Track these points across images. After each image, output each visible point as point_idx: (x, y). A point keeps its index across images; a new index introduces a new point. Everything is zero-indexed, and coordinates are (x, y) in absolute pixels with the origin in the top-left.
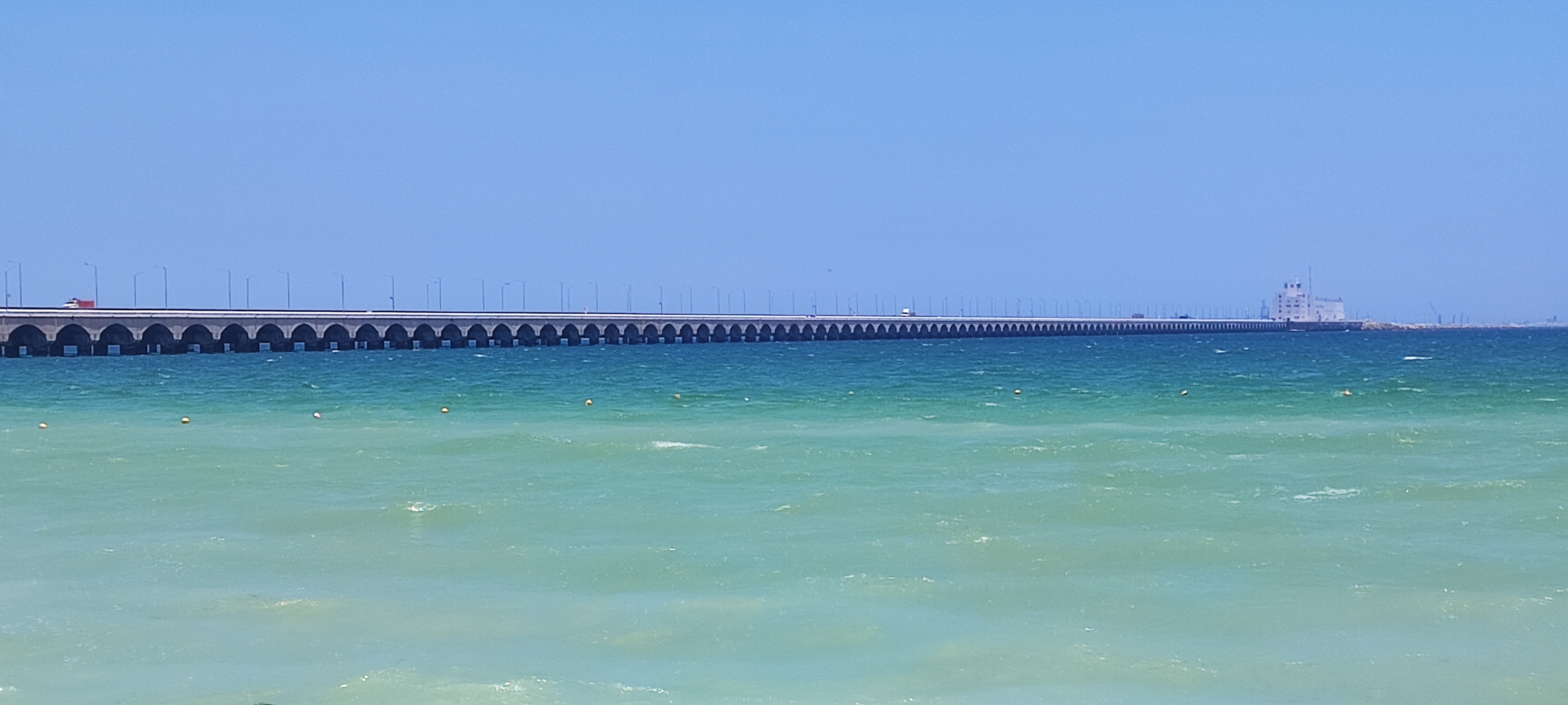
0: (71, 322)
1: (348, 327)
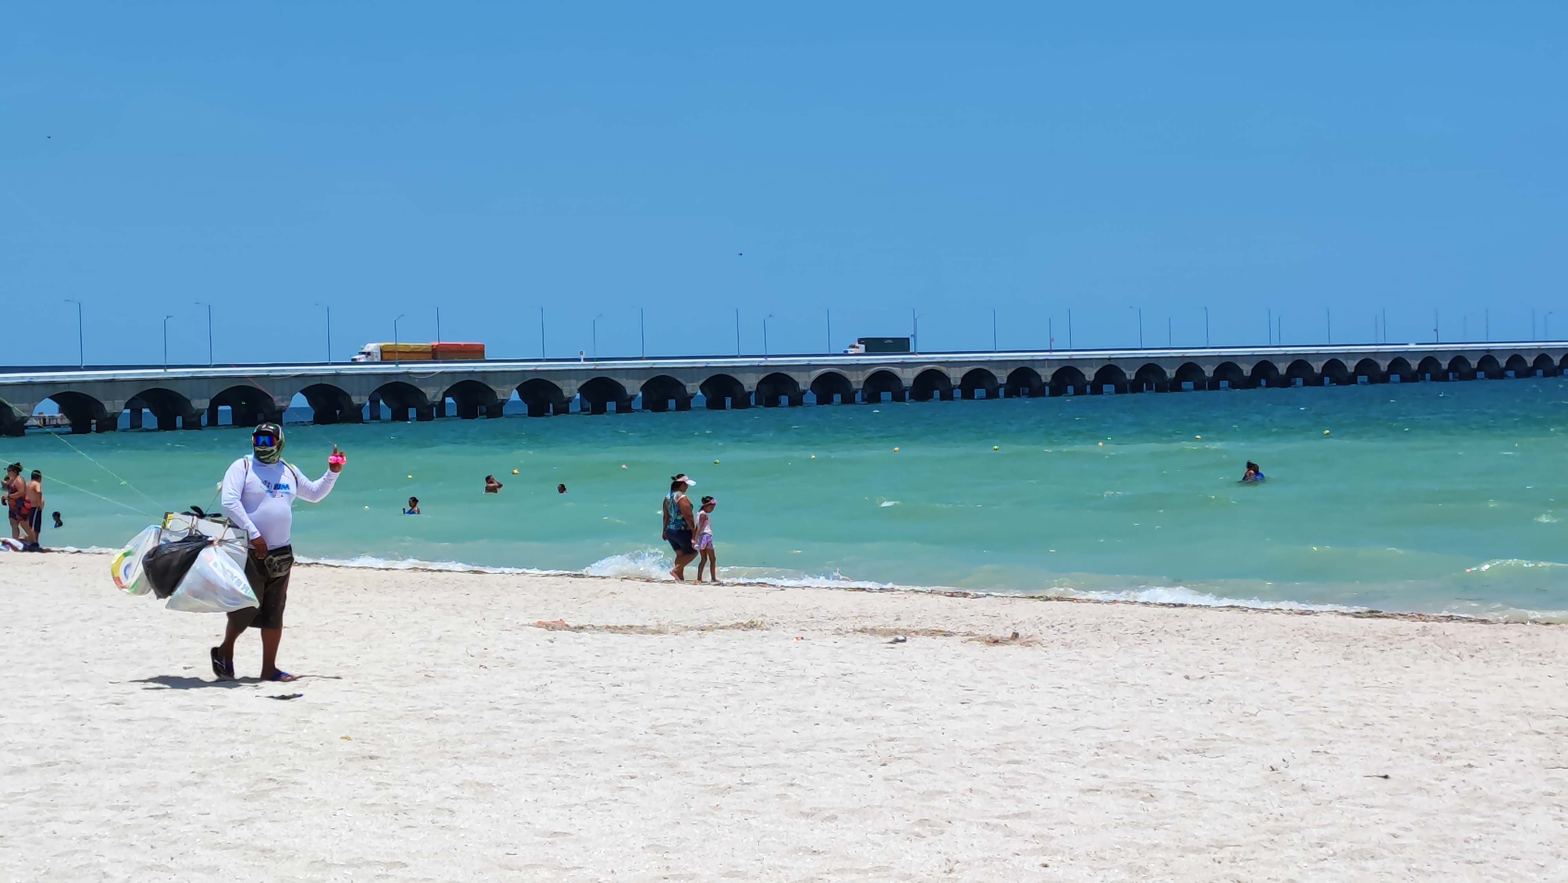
0: (1108, 363)
1: (1379, 362)
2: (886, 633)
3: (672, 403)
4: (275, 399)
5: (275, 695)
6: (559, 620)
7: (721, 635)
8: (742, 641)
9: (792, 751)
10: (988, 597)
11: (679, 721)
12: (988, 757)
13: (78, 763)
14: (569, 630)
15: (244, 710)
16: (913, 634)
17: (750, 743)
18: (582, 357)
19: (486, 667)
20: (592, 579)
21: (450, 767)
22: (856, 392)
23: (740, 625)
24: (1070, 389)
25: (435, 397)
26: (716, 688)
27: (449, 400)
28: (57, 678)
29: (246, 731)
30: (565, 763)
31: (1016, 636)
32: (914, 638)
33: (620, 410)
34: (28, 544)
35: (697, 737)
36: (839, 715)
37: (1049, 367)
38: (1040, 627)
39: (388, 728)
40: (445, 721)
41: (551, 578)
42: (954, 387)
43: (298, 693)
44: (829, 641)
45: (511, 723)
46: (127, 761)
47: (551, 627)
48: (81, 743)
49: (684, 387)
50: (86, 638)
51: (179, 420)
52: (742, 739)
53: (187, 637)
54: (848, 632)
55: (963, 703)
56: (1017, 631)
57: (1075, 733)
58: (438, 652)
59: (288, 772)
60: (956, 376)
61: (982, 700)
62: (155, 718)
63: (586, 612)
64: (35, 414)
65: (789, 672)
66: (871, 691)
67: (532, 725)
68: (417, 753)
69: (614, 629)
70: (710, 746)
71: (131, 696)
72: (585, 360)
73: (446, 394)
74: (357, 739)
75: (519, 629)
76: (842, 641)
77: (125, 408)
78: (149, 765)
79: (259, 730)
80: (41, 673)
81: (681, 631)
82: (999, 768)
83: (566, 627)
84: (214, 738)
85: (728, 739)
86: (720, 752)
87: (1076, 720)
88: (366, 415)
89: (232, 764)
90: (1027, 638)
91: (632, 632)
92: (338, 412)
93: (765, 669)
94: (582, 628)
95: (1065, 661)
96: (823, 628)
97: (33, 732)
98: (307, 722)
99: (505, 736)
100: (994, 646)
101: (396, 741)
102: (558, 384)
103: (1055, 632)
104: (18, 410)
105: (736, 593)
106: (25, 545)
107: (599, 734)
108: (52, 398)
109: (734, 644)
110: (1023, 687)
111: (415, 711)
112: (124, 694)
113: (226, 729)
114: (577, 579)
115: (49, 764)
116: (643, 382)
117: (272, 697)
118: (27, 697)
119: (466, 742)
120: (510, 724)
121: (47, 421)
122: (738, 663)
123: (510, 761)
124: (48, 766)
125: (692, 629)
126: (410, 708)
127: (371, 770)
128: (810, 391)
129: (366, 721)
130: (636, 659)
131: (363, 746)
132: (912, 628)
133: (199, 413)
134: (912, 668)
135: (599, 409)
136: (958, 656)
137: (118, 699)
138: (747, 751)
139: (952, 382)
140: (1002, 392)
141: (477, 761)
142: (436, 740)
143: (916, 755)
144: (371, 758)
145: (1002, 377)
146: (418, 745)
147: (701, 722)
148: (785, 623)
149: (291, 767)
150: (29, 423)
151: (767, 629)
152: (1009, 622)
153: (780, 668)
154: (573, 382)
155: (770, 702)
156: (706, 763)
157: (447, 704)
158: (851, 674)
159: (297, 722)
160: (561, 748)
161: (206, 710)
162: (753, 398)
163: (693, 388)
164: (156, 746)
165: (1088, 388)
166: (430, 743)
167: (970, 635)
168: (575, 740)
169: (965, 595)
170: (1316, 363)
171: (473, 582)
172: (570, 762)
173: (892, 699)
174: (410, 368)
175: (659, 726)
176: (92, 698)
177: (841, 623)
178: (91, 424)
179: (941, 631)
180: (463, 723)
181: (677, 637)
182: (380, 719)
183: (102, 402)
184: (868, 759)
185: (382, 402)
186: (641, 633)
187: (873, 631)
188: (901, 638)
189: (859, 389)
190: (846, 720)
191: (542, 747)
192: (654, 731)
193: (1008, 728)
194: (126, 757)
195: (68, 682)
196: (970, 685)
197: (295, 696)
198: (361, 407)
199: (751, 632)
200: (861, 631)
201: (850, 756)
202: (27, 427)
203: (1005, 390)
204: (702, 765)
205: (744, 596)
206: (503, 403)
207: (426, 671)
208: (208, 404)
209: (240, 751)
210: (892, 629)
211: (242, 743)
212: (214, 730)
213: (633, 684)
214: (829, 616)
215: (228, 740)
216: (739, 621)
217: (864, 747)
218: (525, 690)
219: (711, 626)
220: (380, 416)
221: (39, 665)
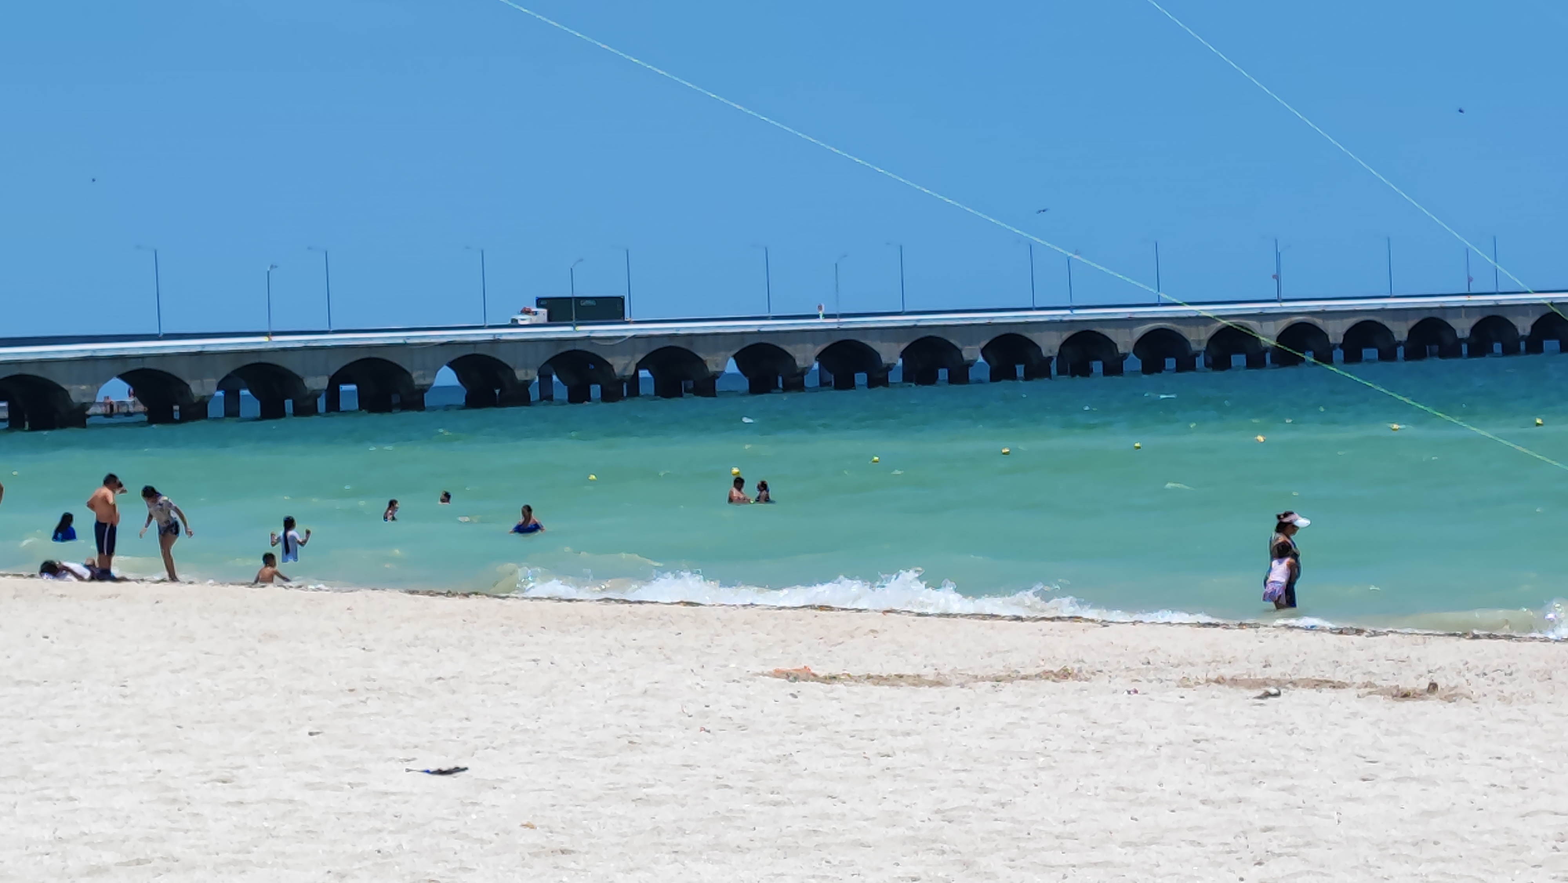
0: (1550, 309)
2: (1252, 684)
3: (943, 373)
4: (414, 375)
5: (431, 771)
6: (803, 667)
7: (1023, 686)
8: (1053, 696)
9: (1130, 844)
10: (1390, 635)
11: (973, 803)
12: (1404, 853)
13: (177, 861)
14: (818, 681)
15: (391, 788)
16: (1289, 685)
17: (1072, 834)
18: (821, 313)
19: (709, 731)
20: (844, 612)
21: (668, 864)
22: (1197, 354)
23: (1050, 674)
24: (1497, 347)
25: (625, 369)
26: (1021, 759)
27: (644, 374)
28: (143, 748)
29: (396, 817)
30: (822, 859)
31: (1433, 687)
32: (1290, 691)
33: (872, 383)
34: (96, 572)
35: (999, 826)
36: (1194, 796)
37: (1467, 316)
38: (1468, 676)
39: (583, 813)
40: (659, 804)
41: (789, 611)
42: (1334, 347)
43: (461, 766)
44: (1173, 695)
45: (747, 805)
46: (241, 857)
47: (792, 676)
48: (181, 834)
49: (960, 351)
50: (179, 695)
51: (289, 404)
52: (1059, 829)
53: (312, 693)
54: (1199, 684)
55: (1364, 780)
56: (1435, 681)
57: (1524, 820)
58: (644, 710)
59: (454, 870)
60: (1336, 331)
61: (1391, 775)
62: (275, 800)
63: (838, 657)
64: (100, 399)
65: (1120, 738)
66: (1235, 763)
67: (774, 807)
68: (623, 846)
69: (878, 680)
70: (1019, 838)
71: (242, 771)
72: (826, 316)
73: (640, 366)
74: (542, 827)
75: (750, 680)
76: (1190, 695)
77: (218, 389)
78: (270, 863)
79: (412, 815)
80: (122, 742)
81: (967, 682)
82: (1420, 868)
83: (812, 677)
84: (353, 826)
85: (1041, 828)
86: (1032, 845)
87: (1524, 802)
88: (534, 393)
89: (380, 861)
90: (1449, 691)
91: (903, 684)
92: (497, 391)
93: (1087, 734)
94: (834, 678)
95: (1504, 722)
96: (1163, 677)
97: (116, 819)
98: (474, 804)
99: (739, 823)
100: (1403, 701)
101: (594, 829)
102: (789, 349)
103: (1490, 682)
104: (77, 392)
105: (1041, 630)
106: (92, 572)
107: (864, 820)
108: (123, 377)
109: (1042, 700)
110: (1447, 757)
111: (617, 789)
112: (232, 768)
113: (369, 814)
114: (824, 612)
115: (139, 862)
116: (904, 346)
117: (428, 772)
118: (105, 773)
119: (687, 832)
120: (745, 807)
121: (115, 407)
122: (1049, 725)
123: (748, 857)
124: (137, 864)
125: (983, 679)
126: (611, 786)
127: (563, 868)
128: (1132, 355)
129: (553, 803)
130: (910, 720)
131: (552, 836)
132: (1288, 677)
133: (315, 395)
134: (1290, 732)
135: (845, 383)
136: (1355, 714)
137: (226, 775)
138: (1069, 844)
139: (1331, 340)
140: (1400, 352)
141: (704, 857)
142: (648, 828)
143: (1303, 850)
144: (563, 852)
145: (1401, 331)
146: (623, 835)
147: (1003, 805)
148: (1110, 672)
149: (457, 865)
150: (92, 410)
151: (1087, 680)
152: (1423, 669)
153: (1107, 732)
154: (809, 346)
155: (1096, 778)
156: (1013, 861)
157: (660, 781)
158: (1207, 740)
159: (463, 804)
160: (819, 839)
161: (341, 789)
162: (1054, 365)
163: (972, 353)
164: (277, 837)
165: (1523, 346)
166: (640, 833)
167: (1370, 688)
168: (834, 828)
169: (1359, 632)
171: (685, 616)
172: (829, 858)
173: (1265, 774)
174: (592, 331)
175: (947, 810)
176: (191, 774)
177: (1188, 670)
178: (172, 411)
179: (1327, 682)
180: (683, 806)
181: (963, 690)
182: (571, 800)
183: (188, 382)
184: (1237, 855)
185: (555, 378)
186: (915, 685)
187: (1234, 682)
188: (1273, 691)
189: (1200, 352)
190: (1203, 802)
191: (790, 839)
192: (939, 816)
193: (1429, 814)
194: (239, 852)
195: (158, 752)
196: (1373, 755)
197: (457, 770)
198: (527, 384)
199: (1064, 684)
200: (1217, 681)
201: (1212, 852)
202: (89, 416)
203: (1405, 350)
204: (1007, 862)
205: (1053, 635)
206: (716, 376)
207: (629, 736)
208: (327, 382)
209: (389, 843)
210: (1259, 679)
211: (391, 832)
212: (352, 816)
213: (907, 753)
214: (1172, 660)
215: (372, 828)
216: (1048, 667)
217: (1230, 839)
218: (763, 761)
219: (1009, 676)
220: (552, 395)
221: (118, 731)
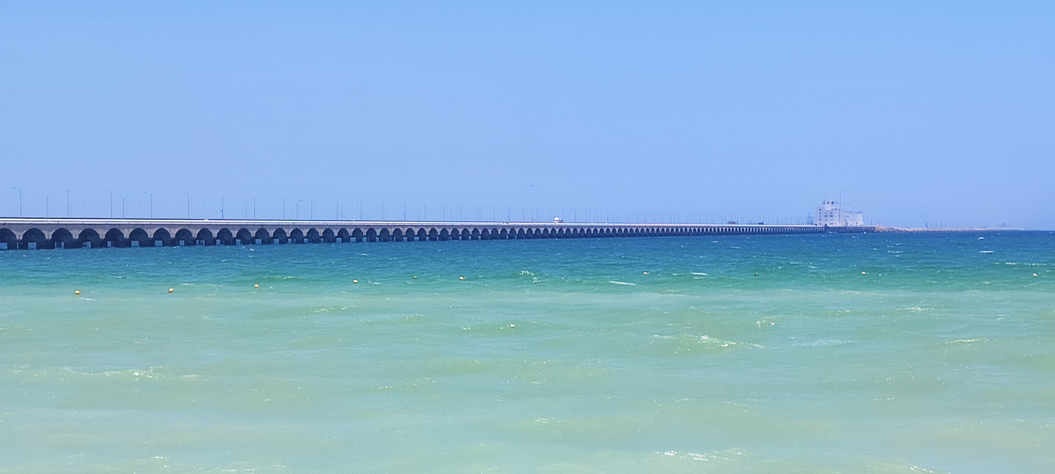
1: (192, 230)
170: (149, 230)
